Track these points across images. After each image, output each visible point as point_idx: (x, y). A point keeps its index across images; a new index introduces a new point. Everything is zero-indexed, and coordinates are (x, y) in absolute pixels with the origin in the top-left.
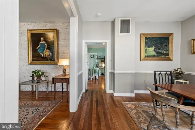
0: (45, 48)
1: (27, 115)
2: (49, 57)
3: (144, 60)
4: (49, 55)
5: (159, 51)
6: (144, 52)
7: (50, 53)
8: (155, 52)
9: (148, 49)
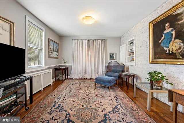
0: (172, 39)
1: (121, 121)
2: (179, 51)
4: (180, 48)
7: (182, 44)
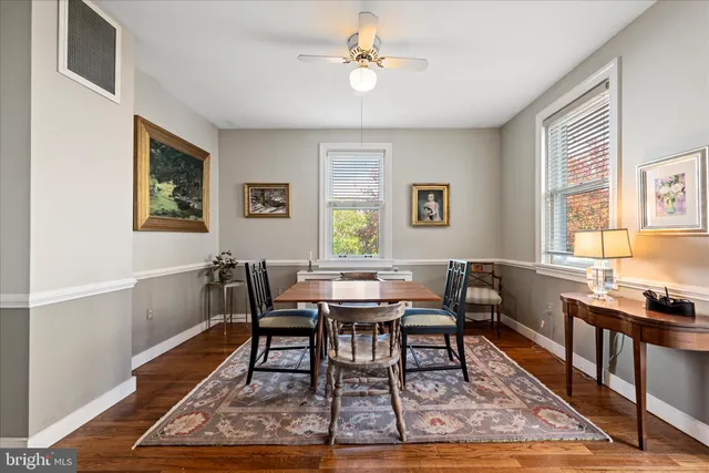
3: (149, 227)
5: (184, 199)
6: (148, 193)
8: (176, 200)
9: (158, 185)
